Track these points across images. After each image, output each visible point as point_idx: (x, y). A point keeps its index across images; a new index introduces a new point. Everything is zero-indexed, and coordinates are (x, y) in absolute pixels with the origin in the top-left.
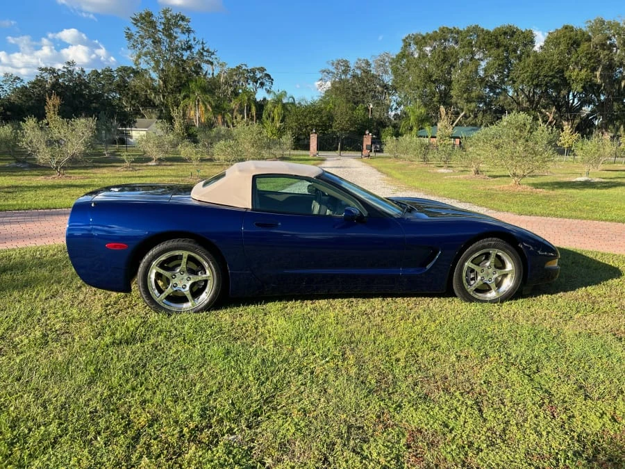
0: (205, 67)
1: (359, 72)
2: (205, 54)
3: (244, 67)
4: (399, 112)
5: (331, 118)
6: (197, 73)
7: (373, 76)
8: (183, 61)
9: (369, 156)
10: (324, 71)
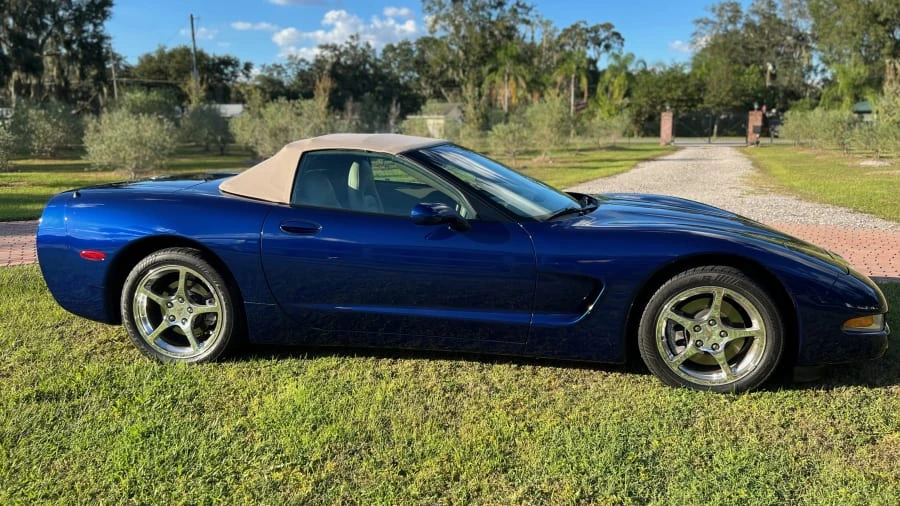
0: (522, 29)
1: (756, 19)
2: (520, 10)
3: (582, 26)
4: (828, 75)
5: (701, 87)
6: (510, 38)
7: (779, 22)
8: (492, 23)
9: (758, 143)
10: (698, 22)
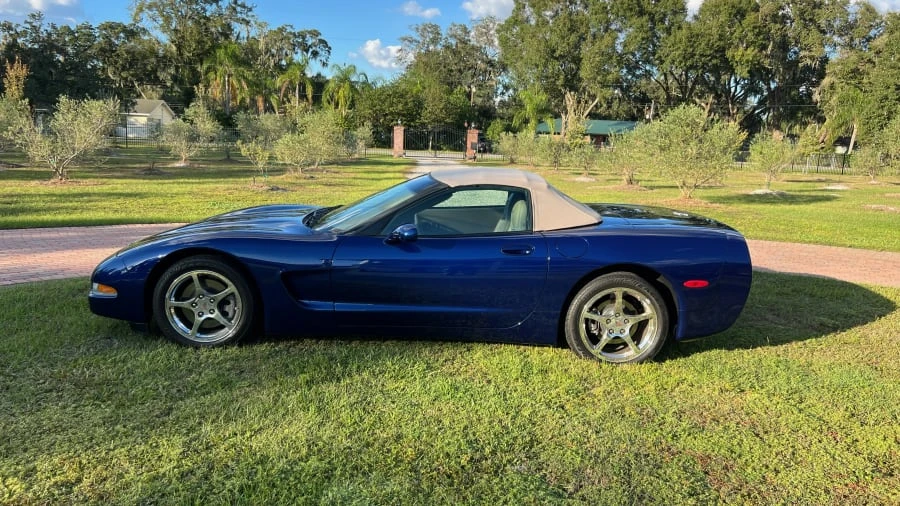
0: (238, 28)
1: (453, 42)
2: (239, 9)
3: (289, 29)
4: (506, 98)
5: (419, 104)
6: (227, 37)
7: (473, 48)
8: (205, 17)
9: (475, 158)
10: (404, 39)
